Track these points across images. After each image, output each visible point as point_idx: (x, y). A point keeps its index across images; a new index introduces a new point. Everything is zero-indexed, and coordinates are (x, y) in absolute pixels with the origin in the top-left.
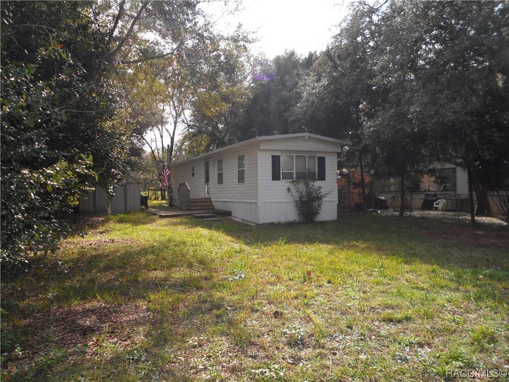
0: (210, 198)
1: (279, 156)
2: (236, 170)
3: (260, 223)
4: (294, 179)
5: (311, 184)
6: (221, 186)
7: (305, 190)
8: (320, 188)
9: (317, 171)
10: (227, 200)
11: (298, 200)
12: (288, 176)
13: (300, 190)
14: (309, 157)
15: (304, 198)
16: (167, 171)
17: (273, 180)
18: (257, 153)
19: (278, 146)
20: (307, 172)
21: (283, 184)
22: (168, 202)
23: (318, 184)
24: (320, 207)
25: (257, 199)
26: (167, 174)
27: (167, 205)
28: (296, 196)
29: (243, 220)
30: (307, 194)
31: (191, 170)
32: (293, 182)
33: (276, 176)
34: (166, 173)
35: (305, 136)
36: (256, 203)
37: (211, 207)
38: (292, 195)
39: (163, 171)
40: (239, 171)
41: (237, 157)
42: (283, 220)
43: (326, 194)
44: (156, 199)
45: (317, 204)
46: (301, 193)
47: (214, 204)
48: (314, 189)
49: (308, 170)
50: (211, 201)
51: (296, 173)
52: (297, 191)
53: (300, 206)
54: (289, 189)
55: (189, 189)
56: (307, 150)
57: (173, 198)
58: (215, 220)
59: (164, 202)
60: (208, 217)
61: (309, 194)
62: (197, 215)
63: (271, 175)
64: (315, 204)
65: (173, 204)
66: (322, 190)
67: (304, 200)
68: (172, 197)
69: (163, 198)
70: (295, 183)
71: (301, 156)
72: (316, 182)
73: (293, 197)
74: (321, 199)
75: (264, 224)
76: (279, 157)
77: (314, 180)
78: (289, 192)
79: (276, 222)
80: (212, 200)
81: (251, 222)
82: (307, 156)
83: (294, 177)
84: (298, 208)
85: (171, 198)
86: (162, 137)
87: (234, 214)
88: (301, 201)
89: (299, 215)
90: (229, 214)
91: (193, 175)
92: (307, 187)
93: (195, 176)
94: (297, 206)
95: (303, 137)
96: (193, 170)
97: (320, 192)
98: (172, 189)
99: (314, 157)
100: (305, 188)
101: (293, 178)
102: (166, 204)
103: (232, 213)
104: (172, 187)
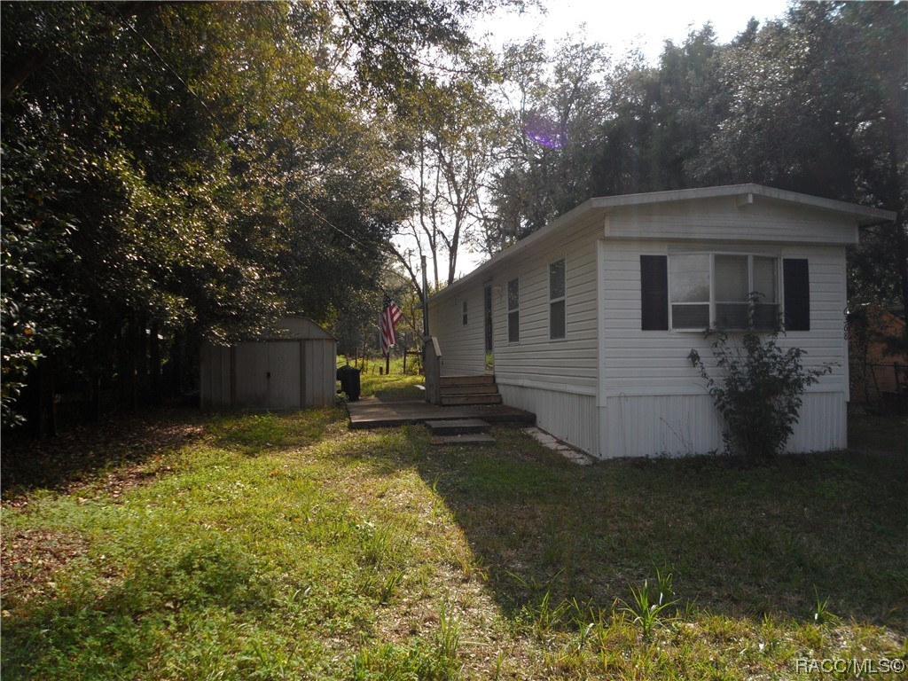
0: (494, 377)
1: (665, 257)
2: (546, 302)
3: (602, 458)
4: (712, 327)
5: (765, 340)
6: (515, 346)
7: (744, 360)
8: (797, 353)
9: (781, 300)
10: (526, 383)
11: (725, 388)
12: (691, 317)
13: (730, 361)
14: (756, 259)
15: (743, 385)
16: (394, 310)
17: (644, 328)
18: (595, 252)
19: (658, 227)
20: (752, 303)
21: (675, 342)
23: (786, 341)
24: (795, 413)
25: (595, 385)
26: (395, 318)
28: (718, 377)
29: (560, 442)
30: (753, 371)
31: (462, 310)
32: (707, 334)
33: (654, 316)
34: (392, 316)
35: (747, 195)
36: (593, 397)
37: (493, 400)
38: (704, 375)
39: (385, 311)
40: (552, 305)
41: (548, 268)
42: (675, 449)
43: (818, 374)
45: (784, 403)
46: (733, 367)
47: (502, 390)
48: (774, 357)
49: (755, 300)
50: (494, 384)
51: (719, 308)
52: (721, 363)
53: (728, 407)
54: (694, 357)
55: (439, 353)
56: (749, 238)
58: (476, 444)
60: (464, 431)
61: (759, 369)
62: (434, 424)
63: (637, 313)
64: (779, 402)
66: (804, 360)
67: (741, 389)
70: (712, 340)
71: (730, 257)
72: (780, 335)
73: (707, 381)
74: (800, 386)
75: (615, 459)
76: (663, 260)
77: (774, 328)
78: (695, 365)
79: (652, 455)
80: (499, 381)
81: (579, 451)
82: (750, 255)
83: (712, 319)
84: (722, 414)
87: (542, 420)
88: (733, 392)
89: (726, 436)
90: (530, 420)
91: (465, 322)
92: (751, 350)
93: (468, 322)
94: (721, 408)
95: (736, 197)
97: (797, 366)
99: (773, 260)
100: (745, 353)
101: (706, 323)
103: (538, 419)
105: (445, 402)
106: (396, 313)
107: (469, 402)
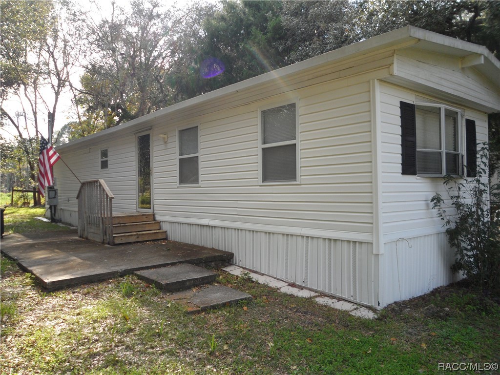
0: (154, 215)
1: (414, 106)
3: (380, 307)
4: (445, 173)
6: (188, 188)
16: (51, 153)
17: (403, 173)
18: (369, 91)
21: (420, 185)
22: (49, 214)
26: (52, 161)
27: (45, 220)
31: (100, 156)
34: (49, 158)
36: (364, 242)
37: (160, 237)
40: (263, 149)
44: (26, 204)
47: (165, 227)
50: (156, 221)
51: (446, 155)
55: (111, 194)
57: (59, 208)
59: (40, 211)
63: (400, 159)
65: (57, 217)
68: (55, 206)
69: (37, 204)
73: (443, 222)
76: (413, 108)
80: (158, 218)
83: (444, 165)
85: (53, 208)
86: (35, 113)
91: (104, 165)
93: (109, 166)
96: (105, 154)
98: (56, 191)
102: (44, 216)
103: (236, 255)
104: (55, 188)
105: (117, 241)
106: (53, 156)
107: (140, 239)
